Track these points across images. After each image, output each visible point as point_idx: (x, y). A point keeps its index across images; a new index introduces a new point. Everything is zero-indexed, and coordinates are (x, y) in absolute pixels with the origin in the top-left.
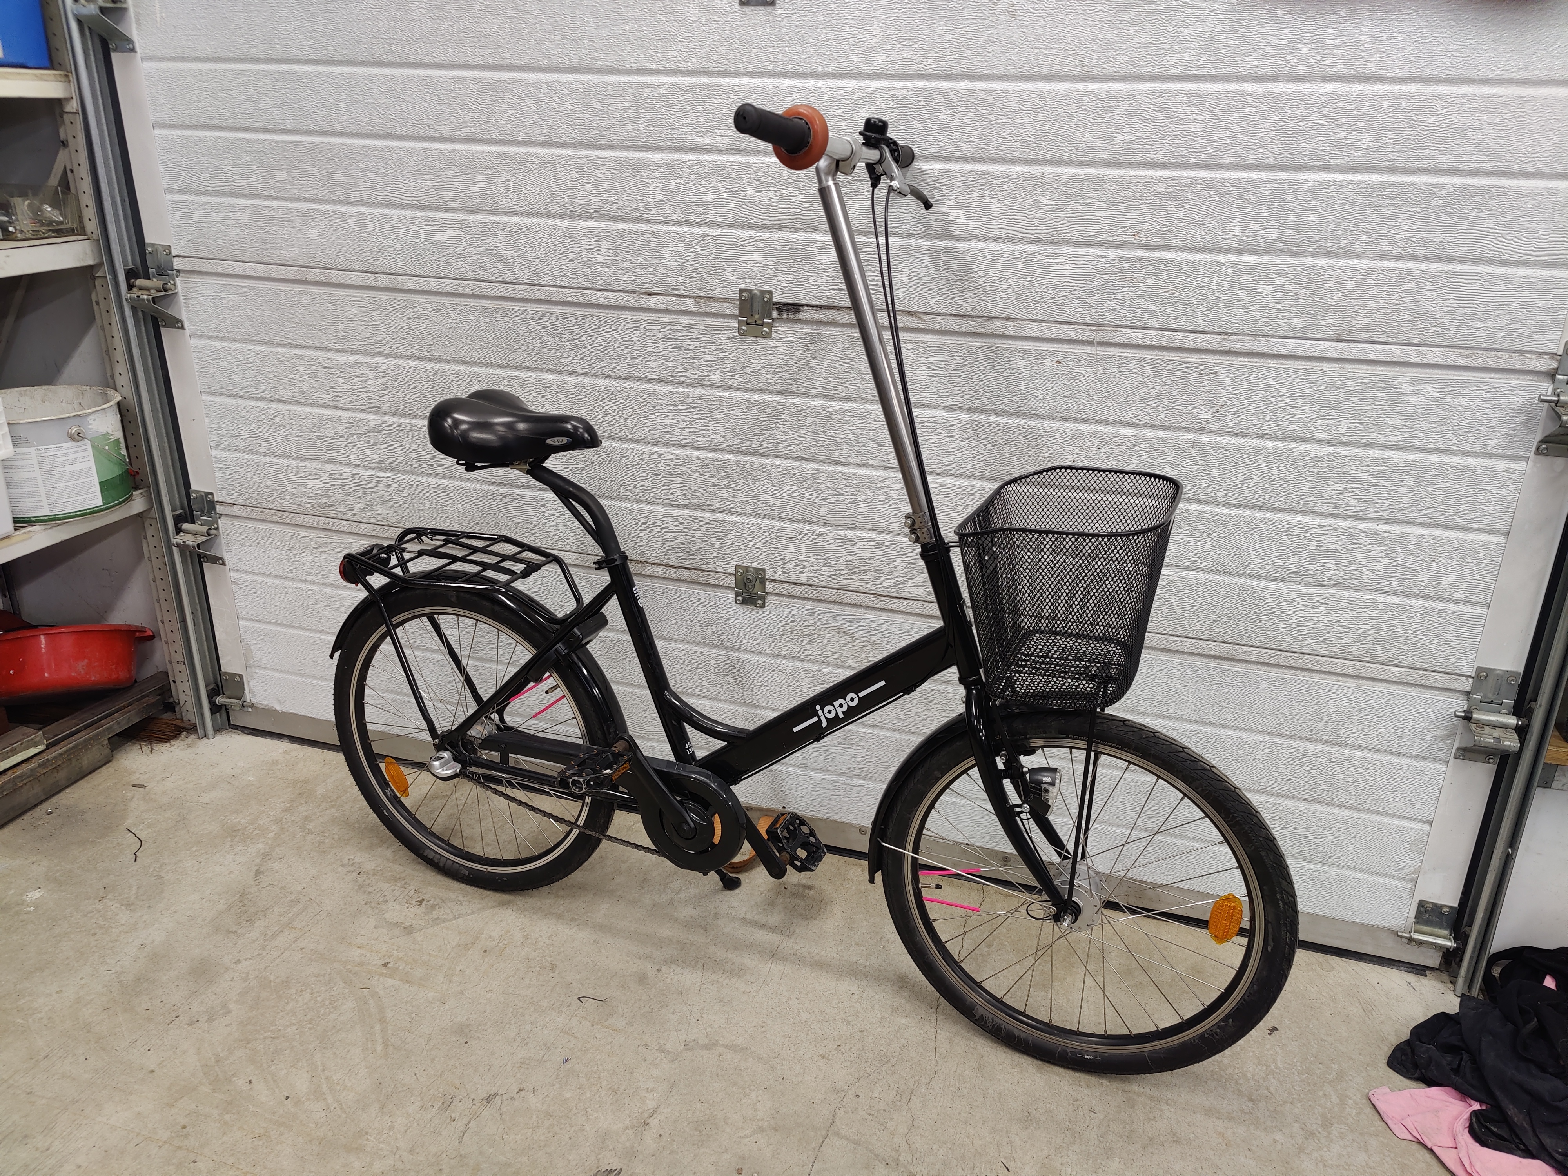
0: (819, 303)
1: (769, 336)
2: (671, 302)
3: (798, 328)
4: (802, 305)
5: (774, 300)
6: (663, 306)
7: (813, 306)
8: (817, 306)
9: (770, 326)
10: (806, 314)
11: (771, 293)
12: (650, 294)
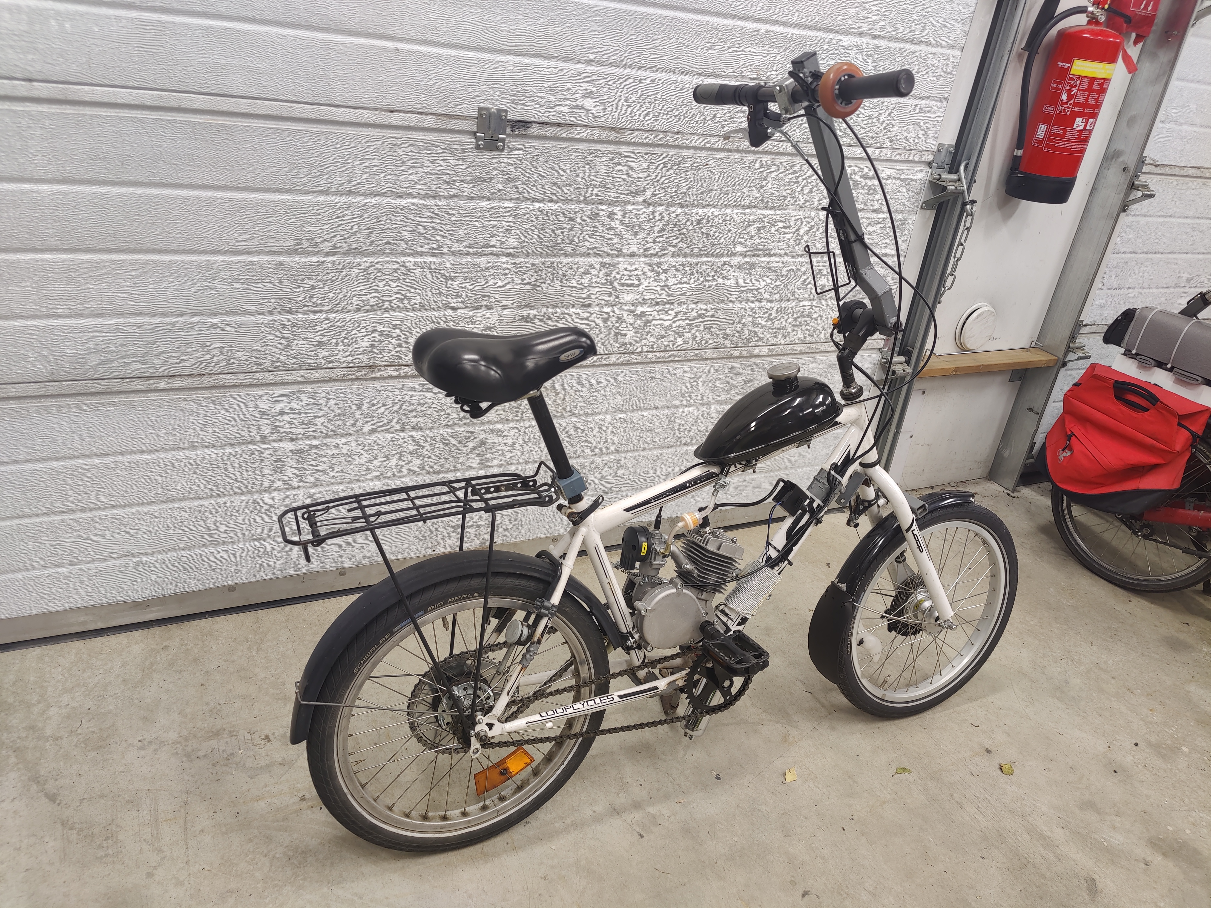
0: (546, 121)
1: (503, 150)
2: (413, 120)
3: (525, 142)
4: (531, 122)
5: (508, 118)
6: (405, 123)
7: (539, 123)
8: (543, 123)
9: (503, 141)
10: (534, 130)
11: (506, 111)
12: (392, 112)
